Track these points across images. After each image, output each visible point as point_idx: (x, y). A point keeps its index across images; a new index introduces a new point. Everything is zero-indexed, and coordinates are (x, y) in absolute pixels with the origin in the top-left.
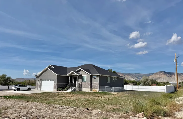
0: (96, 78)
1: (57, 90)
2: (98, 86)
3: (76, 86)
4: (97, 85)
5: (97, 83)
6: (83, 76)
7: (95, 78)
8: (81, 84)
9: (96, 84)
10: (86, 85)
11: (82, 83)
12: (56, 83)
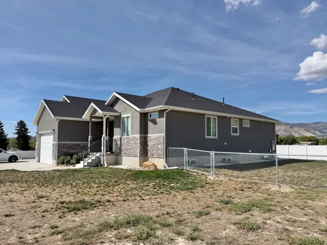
0: (158, 120)
1: (58, 164)
2: (162, 146)
3: (100, 151)
4: (160, 146)
5: (159, 137)
6: (123, 116)
7: (154, 122)
8: (119, 143)
9: (157, 142)
10: (130, 147)
11: (121, 138)
12: (56, 142)
